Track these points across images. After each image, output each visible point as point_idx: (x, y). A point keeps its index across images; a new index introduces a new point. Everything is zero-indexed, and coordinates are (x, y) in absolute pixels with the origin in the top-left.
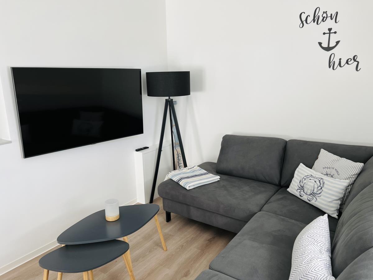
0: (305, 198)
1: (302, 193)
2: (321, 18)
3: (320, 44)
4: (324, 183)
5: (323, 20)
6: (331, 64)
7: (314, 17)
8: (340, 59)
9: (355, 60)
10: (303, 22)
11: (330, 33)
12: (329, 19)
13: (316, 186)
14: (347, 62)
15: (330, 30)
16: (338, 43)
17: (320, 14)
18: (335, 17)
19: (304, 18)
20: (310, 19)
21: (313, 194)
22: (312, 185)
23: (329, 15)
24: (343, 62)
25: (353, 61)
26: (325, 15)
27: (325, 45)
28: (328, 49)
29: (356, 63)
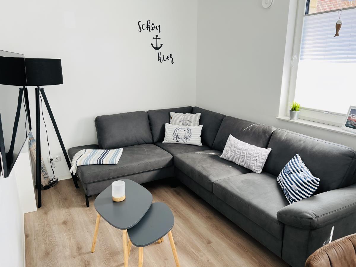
0: (181, 141)
1: (178, 139)
2: (151, 28)
3: (152, 45)
4: (190, 130)
5: (152, 29)
6: (159, 59)
7: (147, 26)
8: (164, 56)
9: (171, 57)
10: (141, 28)
11: (157, 38)
12: (155, 29)
13: (187, 133)
14: (167, 58)
15: (157, 36)
16: (161, 45)
17: (151, 25)
18: (158, 28)
19: (141, 26)
20: (145, 27)
21: (186, 138)
22: (184, 133)
23: (155, 27)
24: (165, 58)
25: (170, 57)
26: (153, 26)
27: (155, 46)
28: (157, 49)
29: (171, 59)
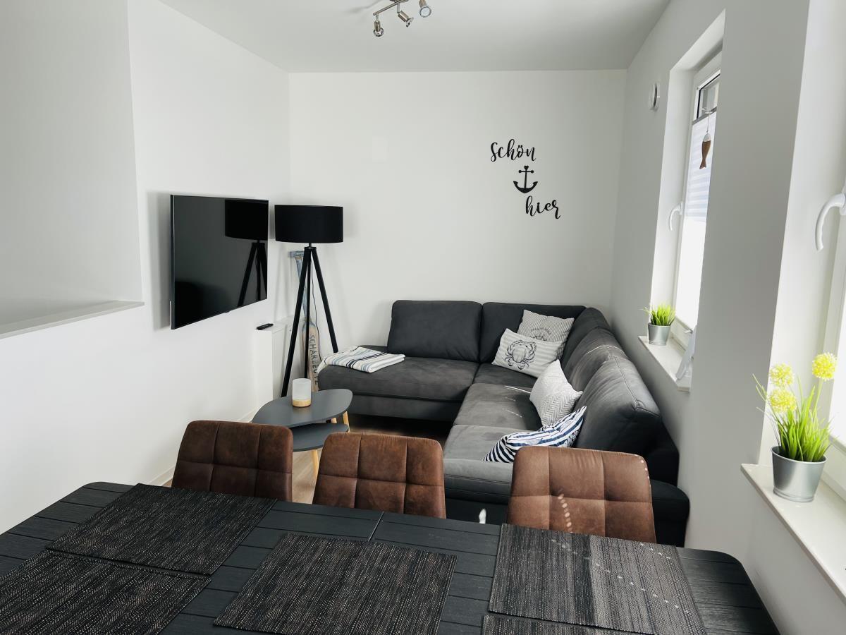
1: (511, 361)
2: (516, 153)
3: (516, 183)
4: (535, 347)
5: (518, 155)
6: (528, 209)
7: (508, 150)
8: (538, 204)
9: (554, 206)
10: (496, 155)
11: (526, 172)
12: (525, 154)
13: (527, 352)
14: (546, 208)
15: (526, 167)
16: (535, 184)
17: (515, 147)
18: (531, 154)
19: (496, 151)
20: (504, 152)
21: (524, 360)
22: (523, 350)
23: (525, 150)
24: (542, 208)
25: (552, 207)
26: (520, 150)
27: (521, 185)
28: (525, 190)
29: (555, 209)
